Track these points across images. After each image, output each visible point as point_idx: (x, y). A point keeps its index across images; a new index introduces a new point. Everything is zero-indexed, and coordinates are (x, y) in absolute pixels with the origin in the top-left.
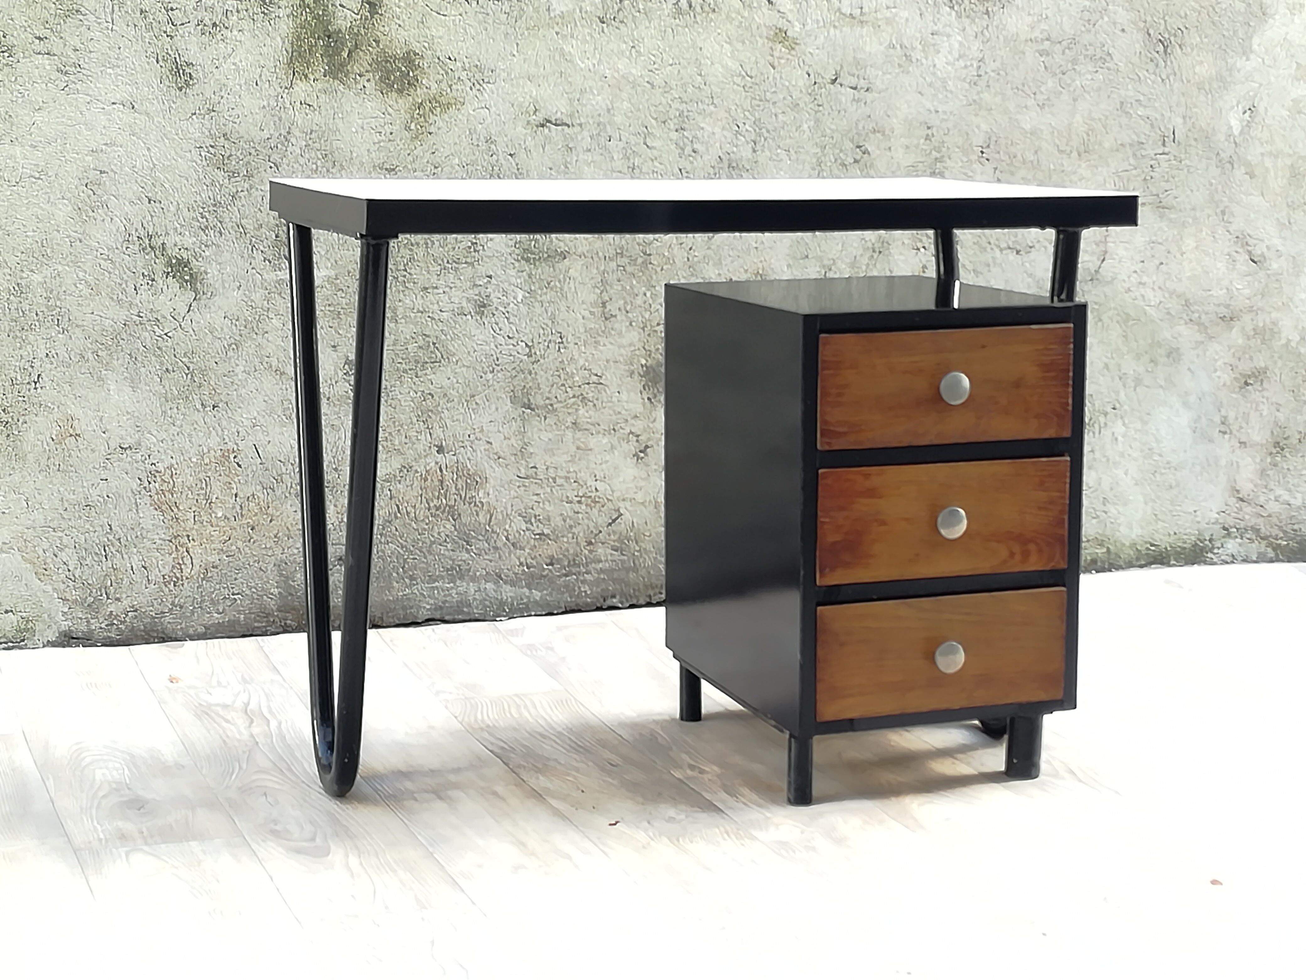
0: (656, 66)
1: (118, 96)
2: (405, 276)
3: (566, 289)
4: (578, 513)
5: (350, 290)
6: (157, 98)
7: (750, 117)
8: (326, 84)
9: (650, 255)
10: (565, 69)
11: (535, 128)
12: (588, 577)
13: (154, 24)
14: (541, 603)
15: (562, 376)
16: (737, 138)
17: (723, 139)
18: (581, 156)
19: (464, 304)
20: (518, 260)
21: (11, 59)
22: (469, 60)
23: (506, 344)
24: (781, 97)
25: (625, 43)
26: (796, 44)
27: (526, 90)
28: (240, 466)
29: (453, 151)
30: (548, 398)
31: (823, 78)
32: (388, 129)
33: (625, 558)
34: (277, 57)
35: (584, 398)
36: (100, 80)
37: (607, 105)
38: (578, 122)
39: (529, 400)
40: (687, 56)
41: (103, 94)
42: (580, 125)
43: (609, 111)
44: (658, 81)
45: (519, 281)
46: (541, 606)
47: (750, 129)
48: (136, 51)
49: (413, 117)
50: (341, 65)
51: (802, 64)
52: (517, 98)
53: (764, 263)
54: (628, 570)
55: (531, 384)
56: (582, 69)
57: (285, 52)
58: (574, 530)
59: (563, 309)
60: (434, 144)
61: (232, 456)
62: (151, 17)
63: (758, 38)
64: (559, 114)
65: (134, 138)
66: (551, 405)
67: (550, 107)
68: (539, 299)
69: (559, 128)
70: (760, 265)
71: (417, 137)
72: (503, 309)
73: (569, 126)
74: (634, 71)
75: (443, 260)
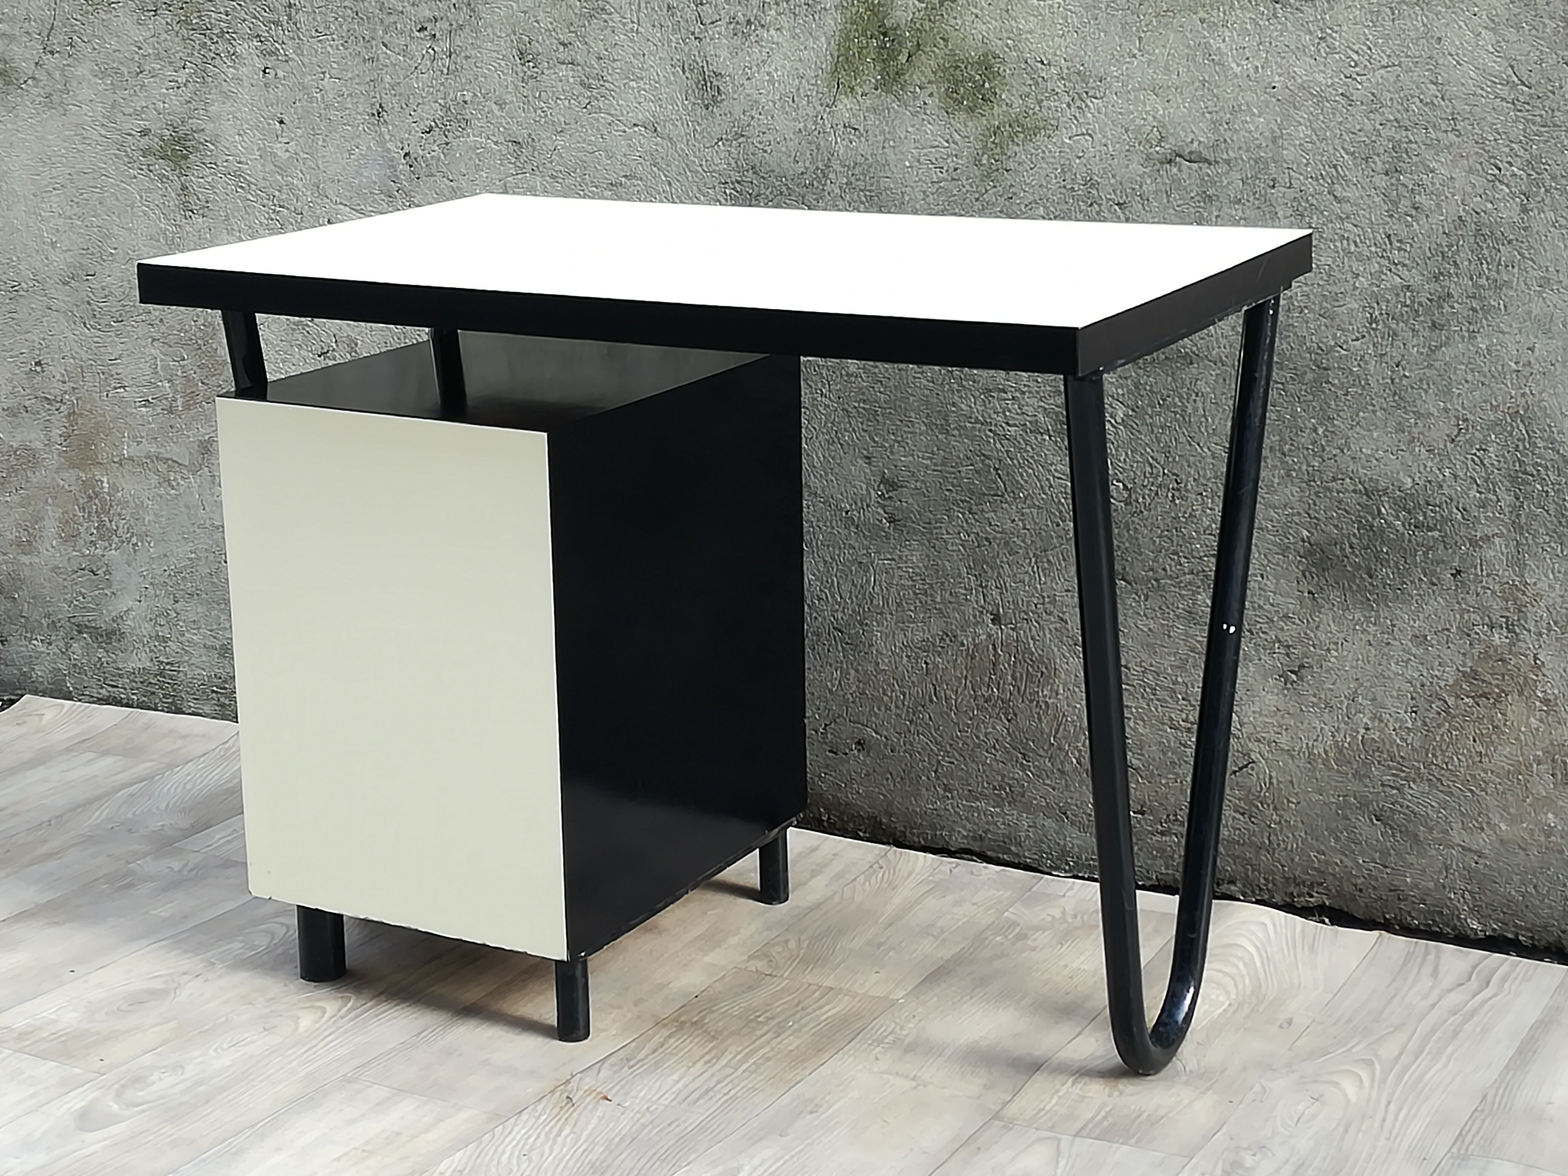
0: (1357, 69)
1: (640, 116)
6: (681, 118)
7: (1521, 153)
8: (876, 100)
9: (1325, 369)
10: (1211, 76)
11: (1158, 166)
13: (682, 23)
15: (1175, 539)
16: (1494, 188)
17: (1469, 189)
18: (1225, 209)
21: (536, 70)
22: (1070, 64)
25: (1310, 33)
27: (1148, 108)
29: (1037, 197)
32: (951, 163)
34: (819, 64)
36: (623, 95)
37: (1273, 132)
38: (1225, 156)
40: (1414, 51)
41: (625, 113)
42: (1228, 162)
43: (1274, 140)
44: (1360, 93)
48: (660, 58)
49: (985, 147)
50: (897, 73)
52: (1133, 121)
56: (1236, 76)
57: (829, 57)
60: (1012, 186)
62: (679, 14)
64: (1196, 144)
65: (655, 169)
67: (1182, 134)
69: (1195, 166)
71: (988, 176)
73: (1210, 164)
74: (1320, 78)
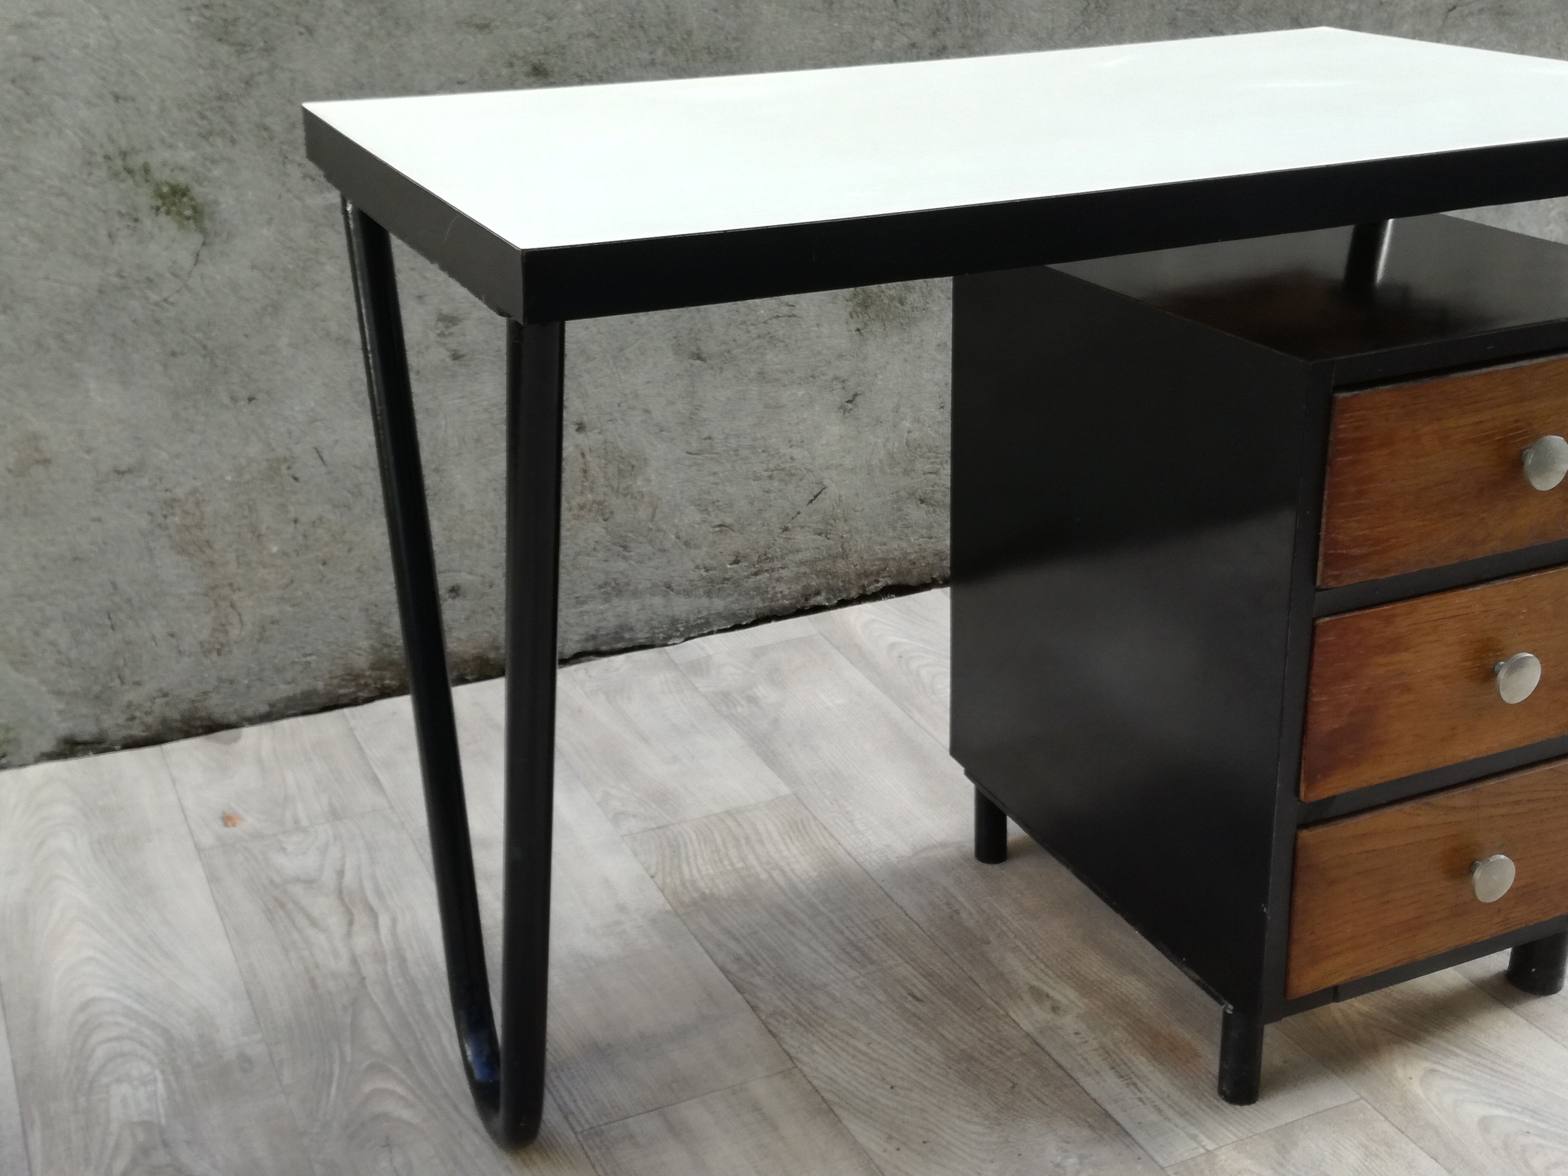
4: (768, 492)
12: (784, 573)
14: (725, 614)
15: (742, 310)
28: (296, 479)
30: (724, 343)
33: (831, 542)
35: (773, 335)
39: (698, 349)
46: (725, 618)
54: (835, 558)
55: (699, 326)
58: (764, 514)
61: (283, 468)
66: (729, 352)
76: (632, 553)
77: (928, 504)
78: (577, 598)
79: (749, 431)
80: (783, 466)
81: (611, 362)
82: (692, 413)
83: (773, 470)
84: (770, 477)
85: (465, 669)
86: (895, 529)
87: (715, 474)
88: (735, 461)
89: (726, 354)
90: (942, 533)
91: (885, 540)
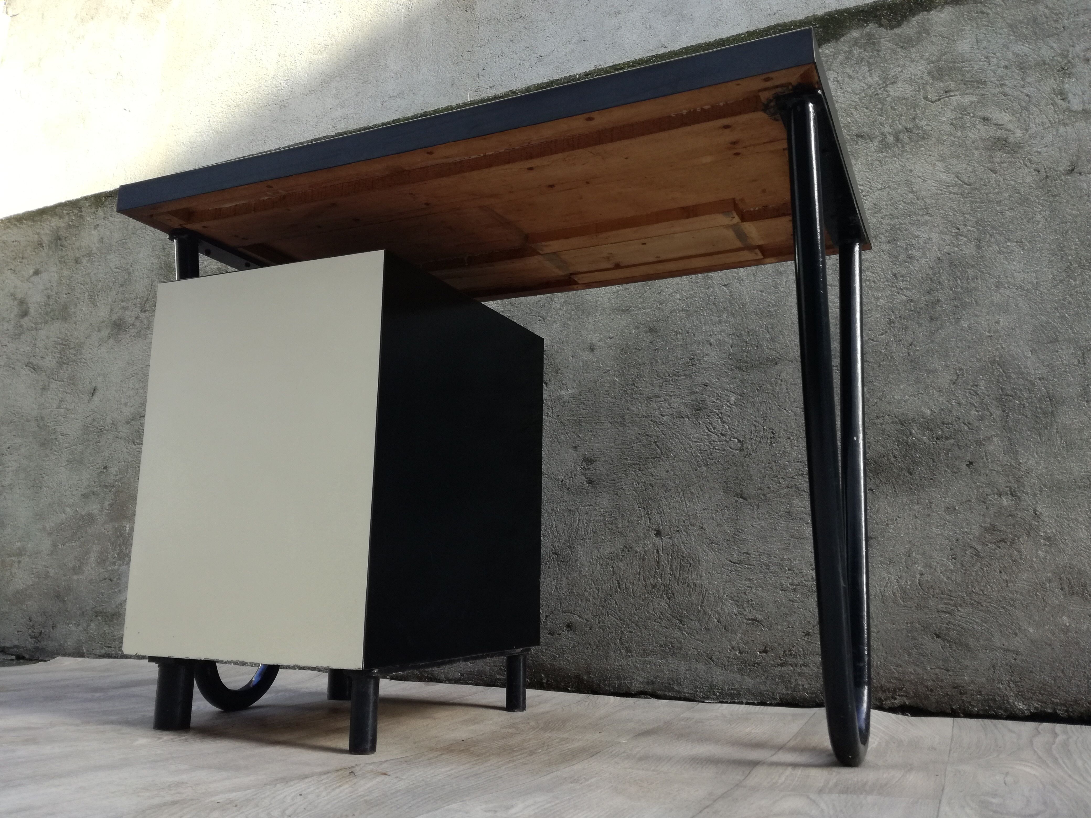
2: (633, 389)
3: (777, 389)
4: (793, 601)
5: (590, 403)
7: (971, 219)
12: (805, 670)
14: (753, 691)
15: (774, 468)
16: (957, 239)
17: (941, 242)
19: (682, 408)
20: (732, 370)
23: (720, 441)
24: (1006, 195)
26: (1019, 147)
30: (760, 488)
31: (1056, 171)
35: (797, 488)
39: (742, 491)
45: (732, 386)
46: (753, 694)
47: (971, 229)
51: (1028, 164)
53: (1002, 351)
55: (743, 475)
58: (789, 619)
59: (775, 408)
63: (974, 151)
66: (764, 495)
68: (751, 400)
70: (997, 353)
72: (717, 411)
75: (664, 375)
76: (685, 626)
77: (944, 640)
78: (644, 650)
79: (778, 552)
80: (806, 583)
81: (681, 493)
82: (735, 534)
83: (797, 585)
84: (795, 590)
85: (569, 683)
86: (910, 655)
87: (750, 579)
88: (767, 573)
89: (761, 496)
90: (960, 669)
91: (900, 662)
